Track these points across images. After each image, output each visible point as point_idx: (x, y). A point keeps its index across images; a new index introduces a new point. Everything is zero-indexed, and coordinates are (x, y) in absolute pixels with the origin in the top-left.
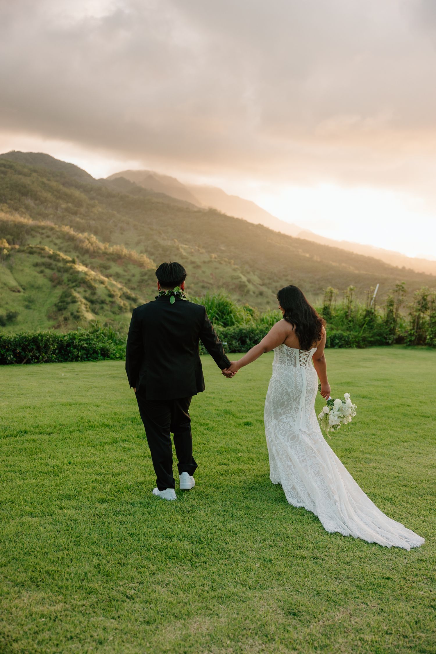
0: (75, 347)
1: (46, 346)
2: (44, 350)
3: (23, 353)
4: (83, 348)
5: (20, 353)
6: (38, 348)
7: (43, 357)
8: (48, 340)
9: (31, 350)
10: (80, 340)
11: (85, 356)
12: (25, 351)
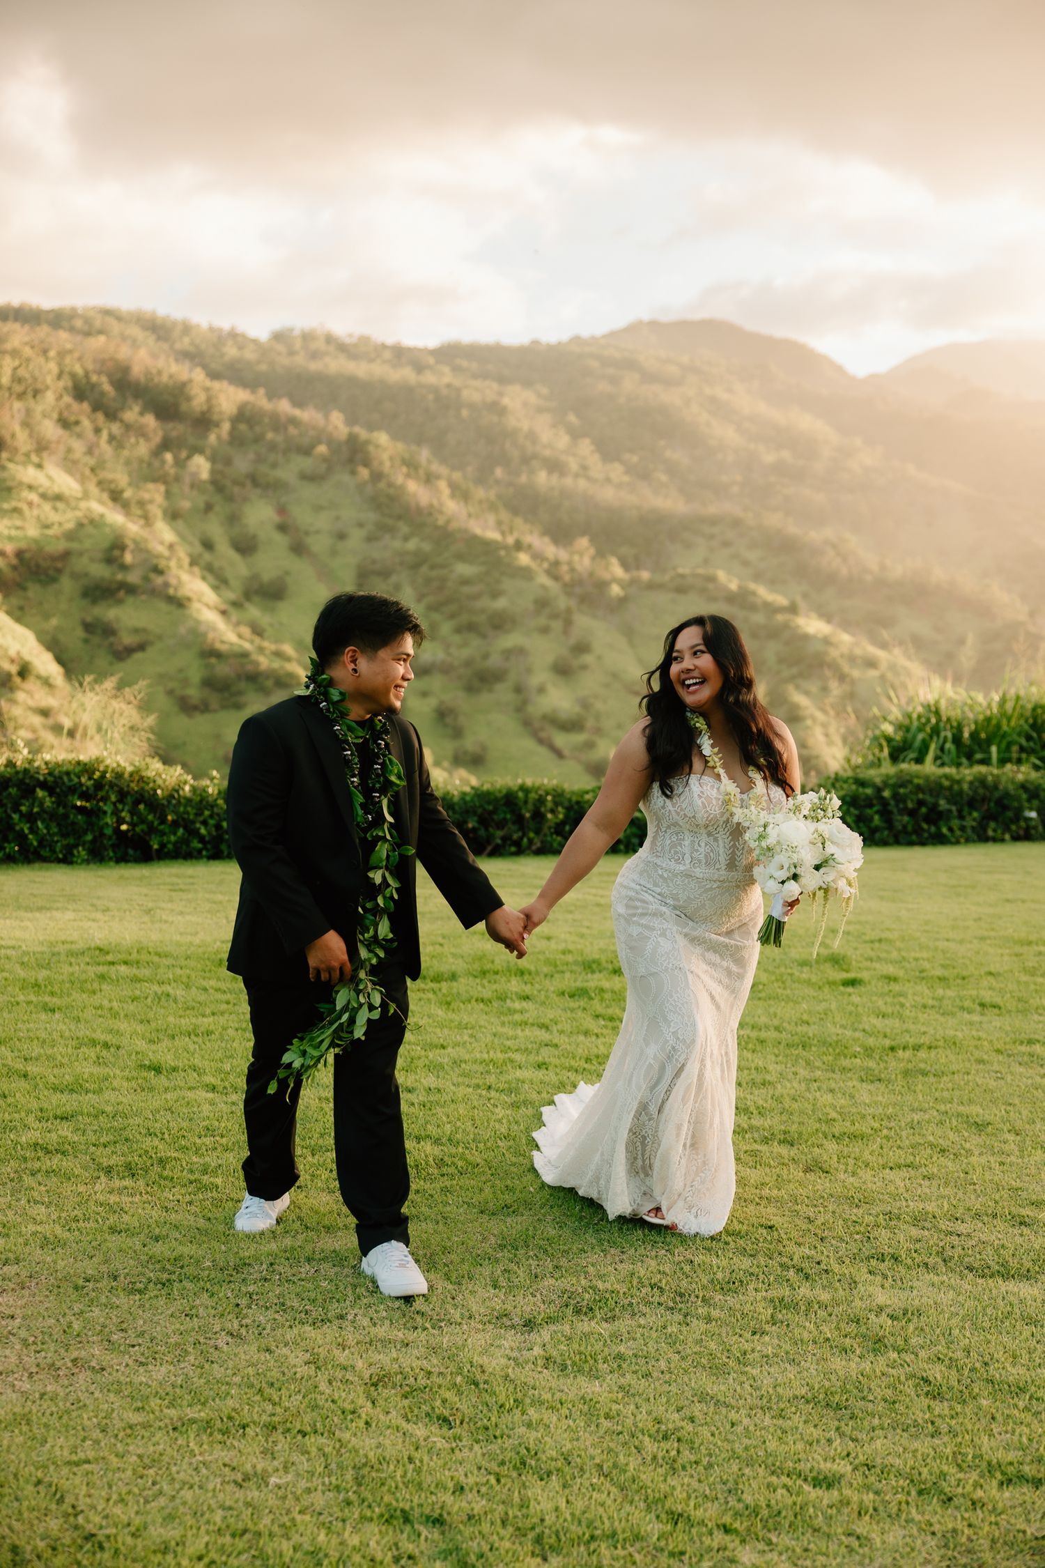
1: (538, 815)
2: (532, 825)
3: (482, 832)
5: (474, 830)
6: (519, 820)
7: (531, 841)
8: (541, 801)
9: (501, 825)
12: (486, 827)
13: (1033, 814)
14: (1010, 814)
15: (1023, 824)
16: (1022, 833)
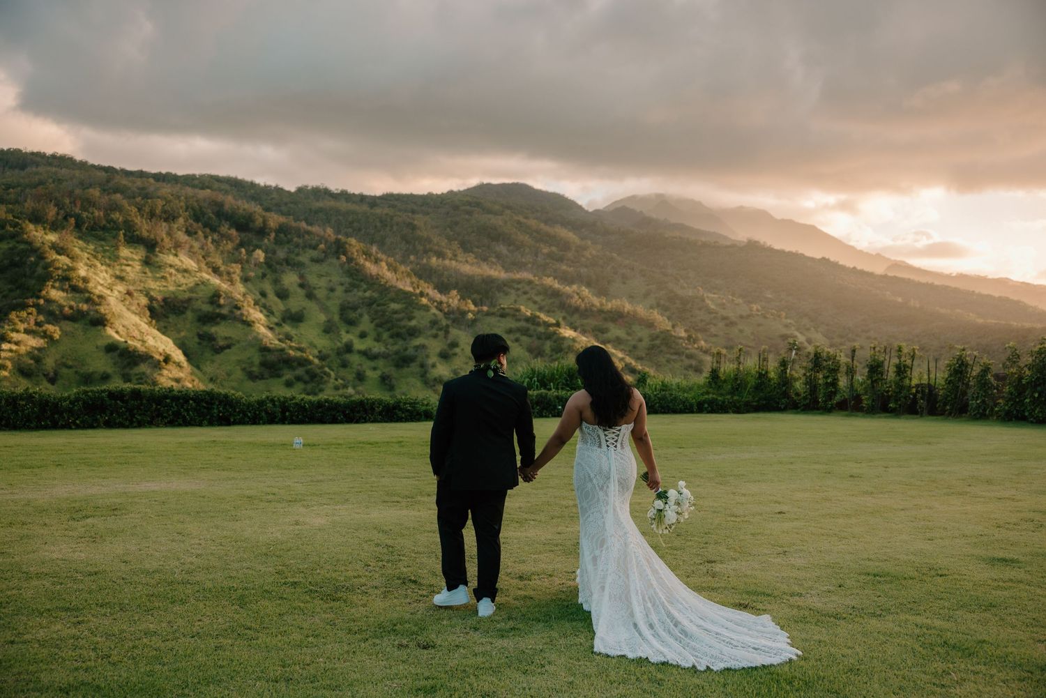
0: (400, 409)
1: (373, 409)
2: (370, 412)
3: (352, 415)
4: (408, 411)
5: (349, 414)
6: (365, 411)
7: (370, 418)
8: (373, 403)
9: (358, 412)
10: (405, 404)
11: (408, 417)
12: (353, 413)
13: (560, 407)
14: (552, 407)
15: (556, 411)
16: (556, 414)
